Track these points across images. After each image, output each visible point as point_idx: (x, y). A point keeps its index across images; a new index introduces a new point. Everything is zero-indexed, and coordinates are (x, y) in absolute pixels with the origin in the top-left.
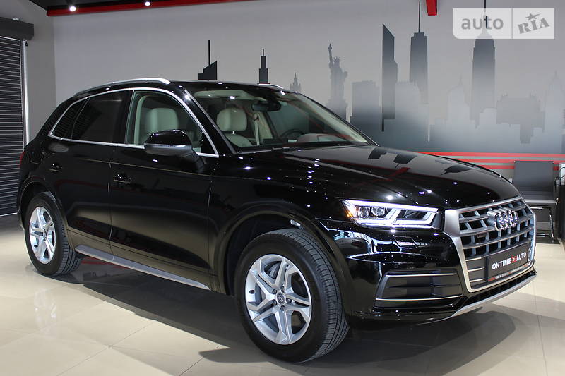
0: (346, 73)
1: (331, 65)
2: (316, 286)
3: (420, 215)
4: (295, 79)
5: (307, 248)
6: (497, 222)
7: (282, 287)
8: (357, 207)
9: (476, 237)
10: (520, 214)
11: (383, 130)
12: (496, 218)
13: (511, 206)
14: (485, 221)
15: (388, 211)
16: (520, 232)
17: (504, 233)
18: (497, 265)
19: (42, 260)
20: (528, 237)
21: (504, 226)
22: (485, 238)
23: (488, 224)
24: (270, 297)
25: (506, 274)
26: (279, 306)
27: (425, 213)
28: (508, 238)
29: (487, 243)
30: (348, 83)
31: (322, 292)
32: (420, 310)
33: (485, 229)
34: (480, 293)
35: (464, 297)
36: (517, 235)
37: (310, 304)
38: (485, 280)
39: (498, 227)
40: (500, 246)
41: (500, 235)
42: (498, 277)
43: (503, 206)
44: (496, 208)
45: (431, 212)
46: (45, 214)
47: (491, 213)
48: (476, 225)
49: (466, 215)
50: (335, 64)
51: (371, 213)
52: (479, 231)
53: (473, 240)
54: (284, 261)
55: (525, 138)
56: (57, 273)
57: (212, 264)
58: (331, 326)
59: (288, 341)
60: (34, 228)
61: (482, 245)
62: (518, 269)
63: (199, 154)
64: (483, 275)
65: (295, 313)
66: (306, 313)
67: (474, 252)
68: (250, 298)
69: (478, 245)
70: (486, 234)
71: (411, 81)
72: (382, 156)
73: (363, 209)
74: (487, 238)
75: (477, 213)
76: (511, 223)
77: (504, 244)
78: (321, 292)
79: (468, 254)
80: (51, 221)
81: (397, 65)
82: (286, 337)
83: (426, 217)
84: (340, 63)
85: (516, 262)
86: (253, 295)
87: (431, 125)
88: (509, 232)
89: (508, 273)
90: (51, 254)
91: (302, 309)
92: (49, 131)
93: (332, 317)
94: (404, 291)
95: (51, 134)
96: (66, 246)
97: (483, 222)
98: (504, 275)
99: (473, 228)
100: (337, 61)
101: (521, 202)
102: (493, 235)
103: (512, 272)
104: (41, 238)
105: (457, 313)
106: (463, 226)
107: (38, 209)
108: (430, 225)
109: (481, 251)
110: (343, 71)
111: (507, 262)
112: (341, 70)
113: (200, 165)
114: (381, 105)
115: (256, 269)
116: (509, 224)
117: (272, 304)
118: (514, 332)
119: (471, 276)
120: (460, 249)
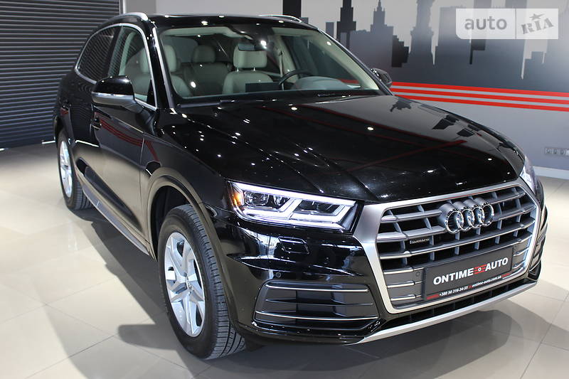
3: (328, 210)
4: (380, 4)
11: (471, 63)
12: (451, 214)
13: (493, 196)
14: (432, 219)
15: (285, 201)
16: (503, 230)
17: (467, 235)
18: (444, 279)
20: (519, 236)
22: (427, 243)
23: (435, 224)
24: (181, 279)
25: (461, 289)
26: (189, 290)
27: (336, 207)
28: (476, 241)
29: (431, 250)
30: (435, 9)
31: (211, 288)
33: (430, 230)
34: (412, 313)
35: (382, 320)
36: (496, 236)
37: (204, 298)
38: (421, 297)
41: (456, 237)
42: (444, 294)
44: (461, 200)
45: (345, 205)
47: (447, 208)
48: (413, 225)
52: (415, 233)
53: (402, 247)
54: (187, 244)
59: (191, 332)
61: (421, 252)
62: (488, 281)
64: (417, 291)
67: (404, 262)
69: (410, 254)
70: (430, 237)
71: (507, 6)
72: (406, 108)
73: (257, 197)
74: (432, 243)
75: (421, 209)
76: (480, 221)
77: (467, 249)
79: (386, 265)
82: (190, 328)
83: (336, 212)
85: (484, 273)
86: (173, 272)
87: (526, 60)
88: (477, 233)
89: (466, 288)
91: (199, 302)
92: (75, 66)
94: (293, 306)
97: (427, 222)
98: (456, 291)
99: (405, 231)
101: (518, 188)
102: (443, 238)
103: (474, 286)
105: (367, 339)
106: (386, 228)
107: (63, 143)
108: (340, 223)
109: (416, 261)
111: (463, 274)
115: (170, 245)
117: (184, 288)
119: (392, 293)
120: (374, 259)
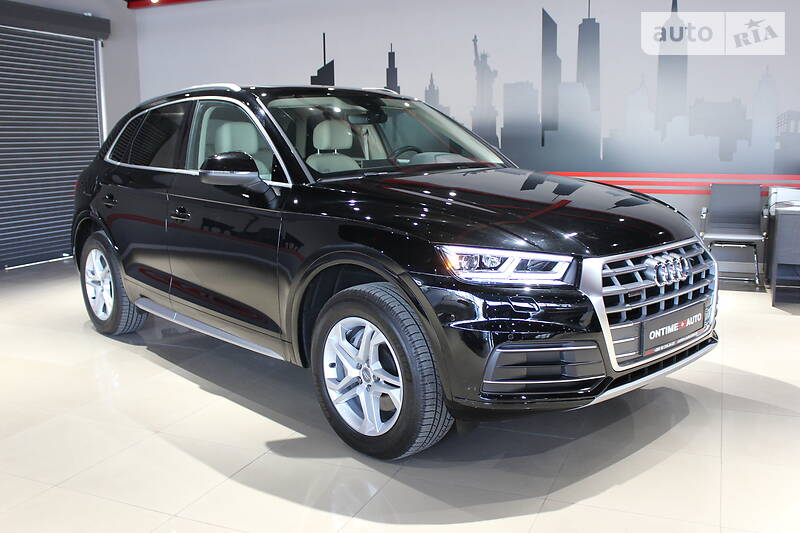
0: (496, 72)
1: (476, 62)
2: (407, 362)
3: (548, 267)
4: (432, 81)
5: (397, 309)
6: (657, 273)
7: (367, 361)
8: (461, 256)
9: (626, 295)
10: (695, 262)
11: (543, 145)
12: (657, 268)
13: (682, 251)
14: (642, 273)
15: (503, 260)
16: (694, 285)
17: (669, 289)
18: (657, 334)
19: (101, 316)
20: (705, 292)
21: (669, 279)
22: (640, 296)
23: (644, 277)
24: (353, 373)
25: (670, 345)
26: (365, 384)
27: (554, 264)
28: (676, 295)
29: (644, 304)
30: (498, 86)
31: (415, 369)
32: (546, 396)
33: (641, 284)
34: (632, 371)
35: (608, 379)
36: (689, 291)
37: (400, 384)
38: (639, 353)
39: (660, 280)
40: (662, 307)
41: (662, 291)
42: (658, 349)
43: (669, 251)
44: (660, 254)
45: (563, 262)
46: (102, 258)
47: (651, 262)
48: (627, 279)
49: (612, 265)
50: (481, 61)
51: (481, 263)
52: (630, 287)
53: (622, 300)
54: (369, 327)
55: (726, 153)
56: (117, 333)
57: (284, 328)
58: (427, 415)
59: (375, 431)
60: (91, 275)
61: (636, 306)
62: (689, 337)
63: (269, 183)
64: (636, 347)
65: (383, 395)
66: (397, 396)
67: (624, 316)
68: (330, 373)
69: (629, 307)
70: (641, 291)
71: (578, 81)
73: (469, 258)
74: (644, 296)
75: (630, 263)
76: (679, 275)
77: (669, 304)
78: (413, 369)
79: (613, 319)
80: (108, 267)
81: (559, 61)
82: (373, 426)
83: (555, 269)
84: (488, 59)
85: (685, 328)
86: (334, 369)
87: (604, 139)
88: (677, 287)
89: (673, 344)
90: (110, 309)
91: (392, 391)
92: (106, 154)
93: (428, 403)
94: (523, 371)
95: (107, 158)
96: (125, 299)
97: (638, 275)
98: (667, 346)
99: (622, 284)
100: (484, 57)
101: (697, 244)
102: (653, 292)
103: (679, 341)
104: (99, 289)
105: (598, 400)
106: (607, 282)
107: (93, 252)
108: (562, 279)
109: (634, 315)
110: (492, 69)
111: (671, 329)
112: (489, 68)
113: (270, 197)
114: (540, 112)
115: (336, 336)
116: (676, 277)
117: (356, 383)
118: (687, 418)
119: (618, 349)
120: (602, 313)
